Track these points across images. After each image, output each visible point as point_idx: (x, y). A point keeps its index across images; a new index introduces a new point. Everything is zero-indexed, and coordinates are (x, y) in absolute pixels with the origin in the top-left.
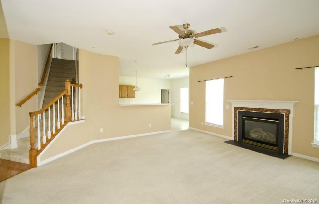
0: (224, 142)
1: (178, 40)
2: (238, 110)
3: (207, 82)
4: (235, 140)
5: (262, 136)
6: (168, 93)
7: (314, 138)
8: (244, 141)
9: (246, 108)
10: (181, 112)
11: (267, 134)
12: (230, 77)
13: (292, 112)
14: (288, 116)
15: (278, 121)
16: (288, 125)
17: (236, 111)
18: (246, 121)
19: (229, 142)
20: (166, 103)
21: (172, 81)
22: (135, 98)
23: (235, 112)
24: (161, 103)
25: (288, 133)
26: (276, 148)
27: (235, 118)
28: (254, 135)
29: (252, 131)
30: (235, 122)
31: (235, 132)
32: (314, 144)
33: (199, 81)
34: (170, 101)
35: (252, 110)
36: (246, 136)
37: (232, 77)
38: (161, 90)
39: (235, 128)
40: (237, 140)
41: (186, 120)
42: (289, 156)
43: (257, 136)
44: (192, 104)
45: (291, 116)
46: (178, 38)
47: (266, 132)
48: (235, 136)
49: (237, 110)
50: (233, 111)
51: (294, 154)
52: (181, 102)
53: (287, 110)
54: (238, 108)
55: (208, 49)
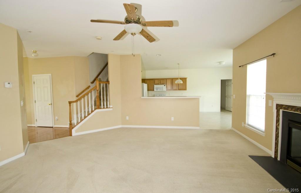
0: (251, 156)
3: (248, 66)
4: (275, 157)
8: (289, 162)
9: (292, 108)
12: (273, 54)
22: (186, 90)
23: (277, 111)
30: (277, 129)
31: (277, 144)
33: (240, 67)
36: (292, 156)
38: (222, 80)
39: (276, 139)
40: (279, 159)
48: (276, 152)
49: (281, 110)
54: (282, 106)
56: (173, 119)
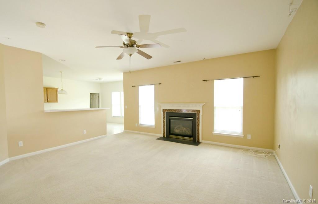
0: (156, 139)
1: (123, 47)
2: (166, 111)
3: (140, 87)
4: (164, 136)
5: (182, 131)
6: (98, 97)
7: (214, 129)
8: (171, 136)
9: (171, 110)
10: (113, 116)
11: (186, 129)
12: (159, 84)
13: (201, 112)
14: (199, 115)
15: (192, 119)
16: (199, 121)
17: (165, 112)
18: (172, 121)
19: (160, 139)
20: (96, 107)
21: (102, 85)
22: (58, 102)
23: (163, 113)
24: (91, 108)
25: (199, 127)
26: (191, 139)
27: (163, 119)
28: (177, 131)
29: (175, 128)
30: (164, 122)
32: (214, 132)
33: (133, 86)
34: (100, 106)
35: (176, 111)
36: (171, 132)
37: (161, 84)
38: (90, 93)
39: (164, 127)
40: (166, 136)
41: (119, 123)
42: (200, 143)
43: (179, 131)
44: (126, 108)
45: (201, 114)
46: (123, 46)
47: (185, 127)
48: (164, 133)
50: (162, 113)
51: (203, 141)
52: (112, 106)
53: (198, 110)
54: (166, 110)
55: (147, 59)
56: (85, 132)
